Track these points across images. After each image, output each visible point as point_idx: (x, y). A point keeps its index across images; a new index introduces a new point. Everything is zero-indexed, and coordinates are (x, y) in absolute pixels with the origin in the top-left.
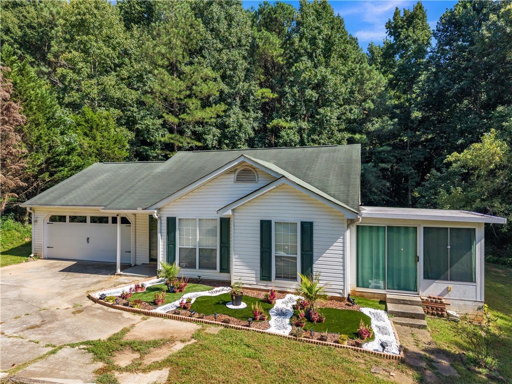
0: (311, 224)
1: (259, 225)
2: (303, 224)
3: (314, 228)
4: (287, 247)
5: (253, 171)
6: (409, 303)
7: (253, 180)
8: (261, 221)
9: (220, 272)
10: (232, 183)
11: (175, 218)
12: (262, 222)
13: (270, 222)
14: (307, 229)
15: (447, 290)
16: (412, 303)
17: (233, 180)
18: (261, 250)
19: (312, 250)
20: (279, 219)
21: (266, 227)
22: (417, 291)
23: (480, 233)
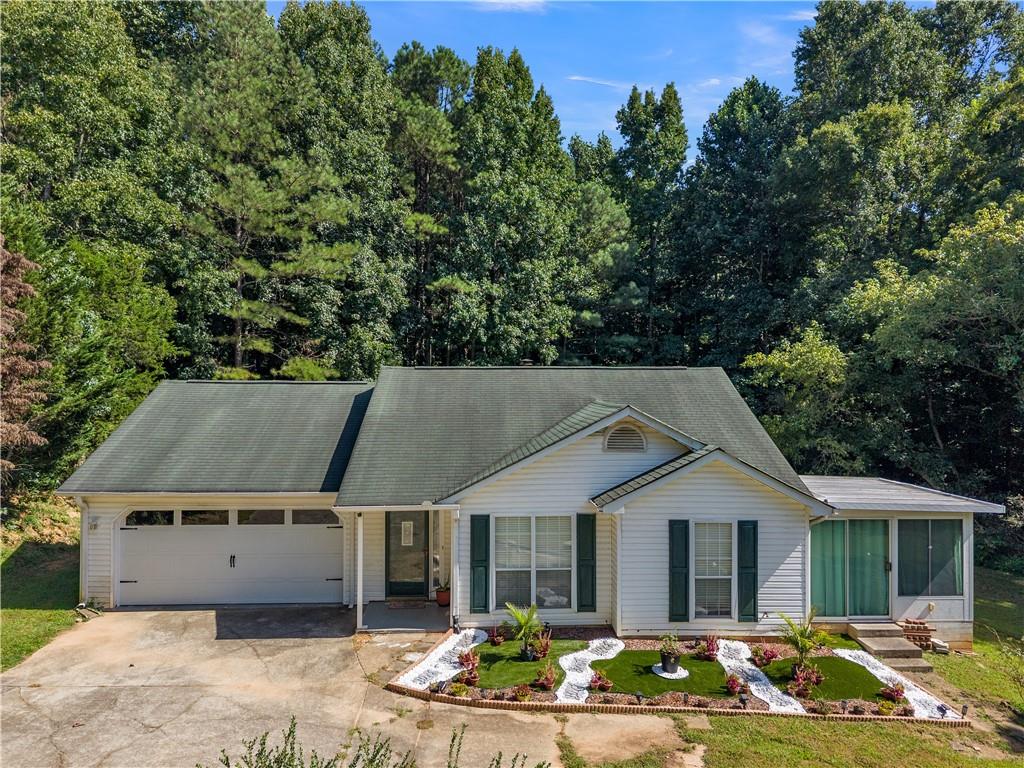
0: (755, 524)
1: (667, 529)
2: (741, 524)
3: (759, 530)
4: (715, 564)
5: (638, 431)
6: (887, 634)
7: (639, 448)
8: (670, 521)
9: (579, 611)
10: (600, 452)
11: (488, 516)
12: (673, 524)
13: (686, 523)
14: (748, 532)
15: (929, 609)
16: (891, 634)
17: (601, 446)
18: (670, 571)
19: (755, 566)
20: (703, 517)
21: (679, 532)
22: (888, 614)
23: (968, 527)
